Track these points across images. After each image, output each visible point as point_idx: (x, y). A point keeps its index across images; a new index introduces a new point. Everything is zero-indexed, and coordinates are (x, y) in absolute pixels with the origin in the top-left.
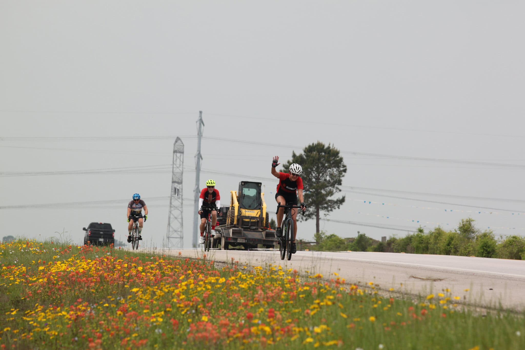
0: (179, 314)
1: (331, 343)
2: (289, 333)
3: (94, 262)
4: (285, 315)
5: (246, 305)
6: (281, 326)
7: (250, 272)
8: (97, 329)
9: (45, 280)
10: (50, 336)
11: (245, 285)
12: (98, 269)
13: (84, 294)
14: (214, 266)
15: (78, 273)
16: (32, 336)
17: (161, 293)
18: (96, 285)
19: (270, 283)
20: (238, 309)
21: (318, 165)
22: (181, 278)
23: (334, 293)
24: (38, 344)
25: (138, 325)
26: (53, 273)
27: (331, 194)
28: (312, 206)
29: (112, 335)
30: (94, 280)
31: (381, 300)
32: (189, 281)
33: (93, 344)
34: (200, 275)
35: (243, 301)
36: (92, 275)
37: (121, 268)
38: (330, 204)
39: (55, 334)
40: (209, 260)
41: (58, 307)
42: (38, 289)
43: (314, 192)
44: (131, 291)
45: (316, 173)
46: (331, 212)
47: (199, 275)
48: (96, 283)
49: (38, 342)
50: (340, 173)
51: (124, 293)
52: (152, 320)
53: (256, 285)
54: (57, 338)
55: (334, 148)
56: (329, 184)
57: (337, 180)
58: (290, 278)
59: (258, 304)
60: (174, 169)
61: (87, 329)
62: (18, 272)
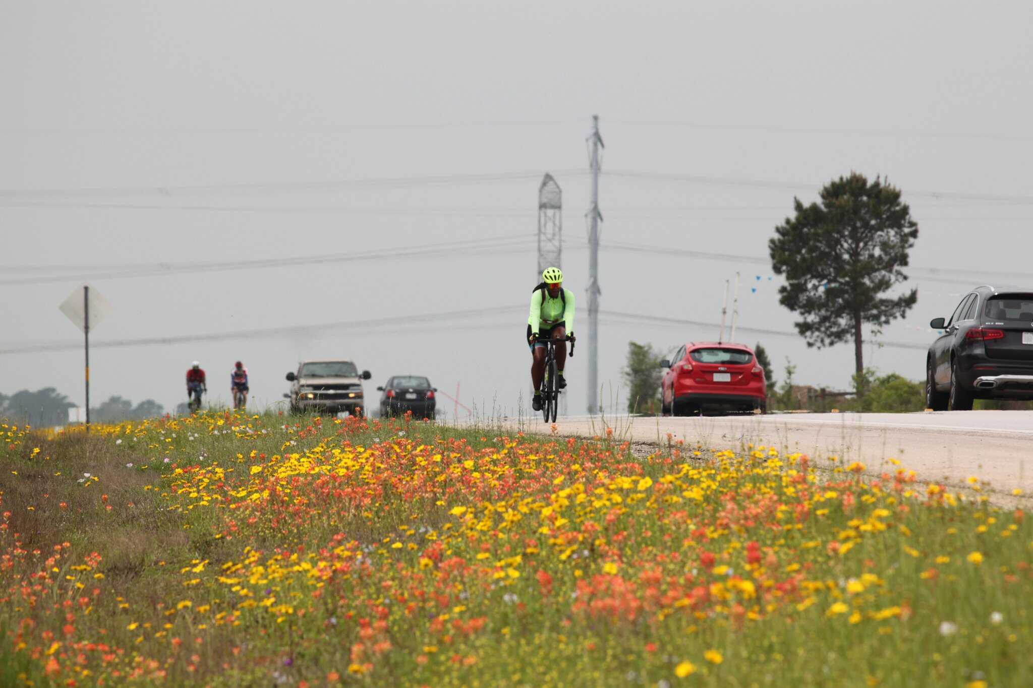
0: (555, 560)
1: (887, 613)
2: (794, 593)
3: (369, 452)
4: (786, 554)
5: (700, 537)
6: (776, 579)
7: (708, 464)
8: (378, 598)
9: (266, 494)
10: (278, 617)
11: (698, 492)
12: (379, 468)
13: (350, 524)
14: (629, 454)
15: (334, 478)
16: (238, 618)
17: (514, 515)
18: (373, 502)
19: (751, 485)
20: (683, 546)
21: (855, 224)
22: (557, 481)
23: (892, 503)
24: (250, 634)
25: (467, 586)
26: (282, 479)
27: (885, 286)
28: (844, 313)
29: (411, 609)
30: (370, 492)
31: (996, 515)
32: (576, 485)
33: (370, 631)
34: (601, 474)
35: (692, 527)
36: (367, 481)
37: (429, 464)
38: (883, 308)
39: (287, 612)
40: (620, 441)
41: (292, 552)
42: (250, 515)
43: (847, 283)
44: (449, 513)
45: (850, 241)
46: (885, 326)
47: (598, 473)
48: (374, 499)
49: (251, 631)
50: (904, 239)
51: (436, 519)
52: (496, 575)
53: (722, 492)
54: (291, 621)
55: (889, 185)
56: (880, 264)
57: (899, 255)
58: (794, 473)
59: (726, 532)
60: (542, 244)
61: (357, 598)
62: (206, 480)
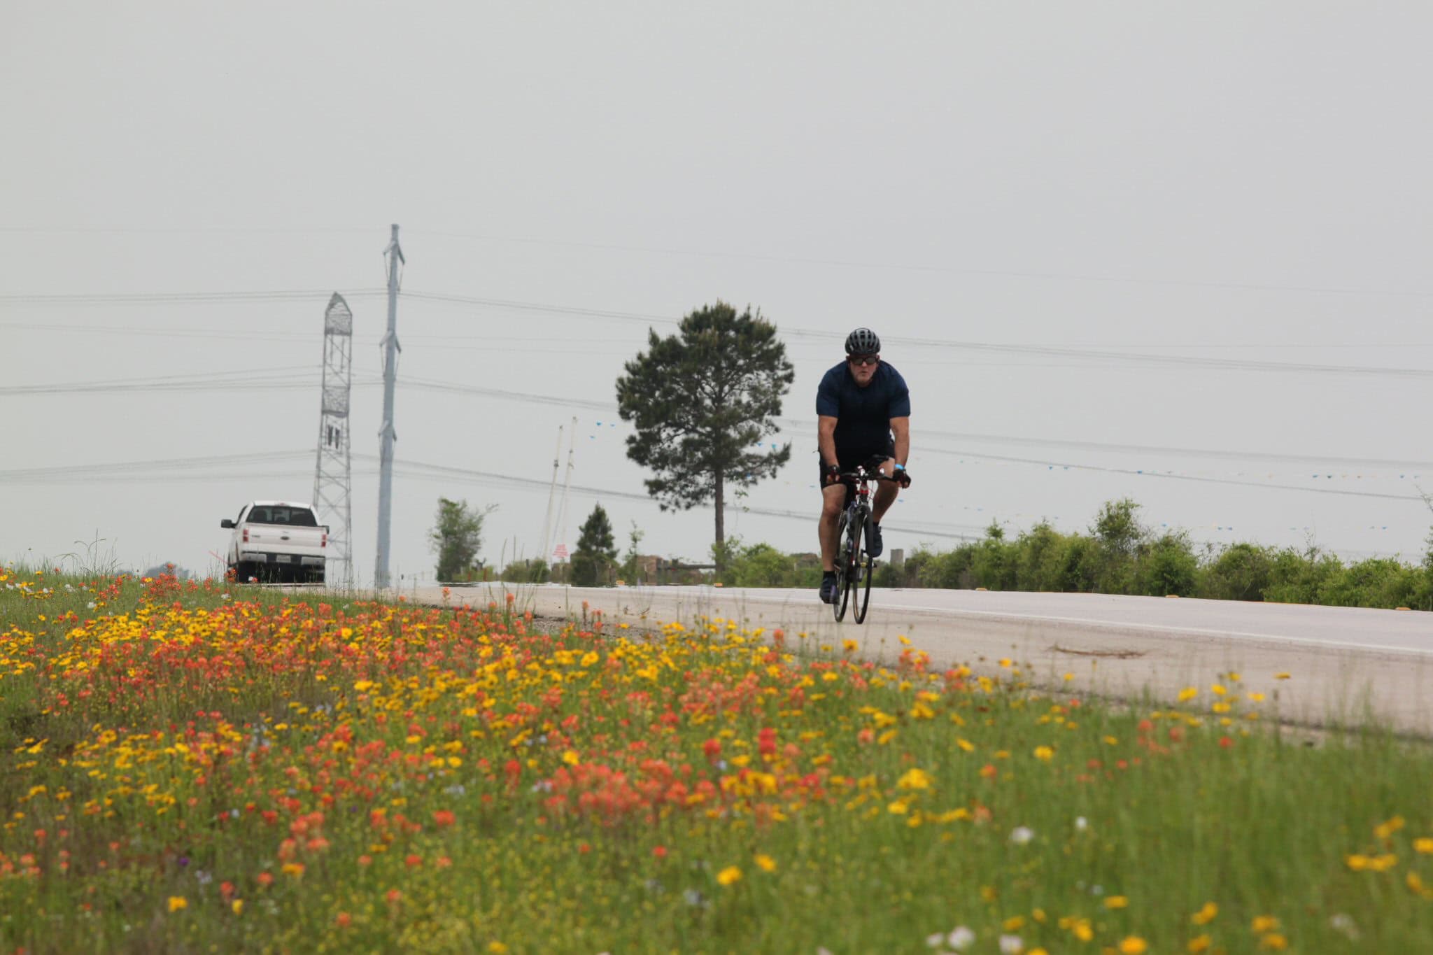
21: (719, 363)
27: (753, 439)
28: (703, 470)
38: (750, 465)
43: (709, 434)
45: (713, 384)
46: (751, 486)
50: (777, 383)
55: (762, 318)
56: (748, 413)
57: (770, 402)
